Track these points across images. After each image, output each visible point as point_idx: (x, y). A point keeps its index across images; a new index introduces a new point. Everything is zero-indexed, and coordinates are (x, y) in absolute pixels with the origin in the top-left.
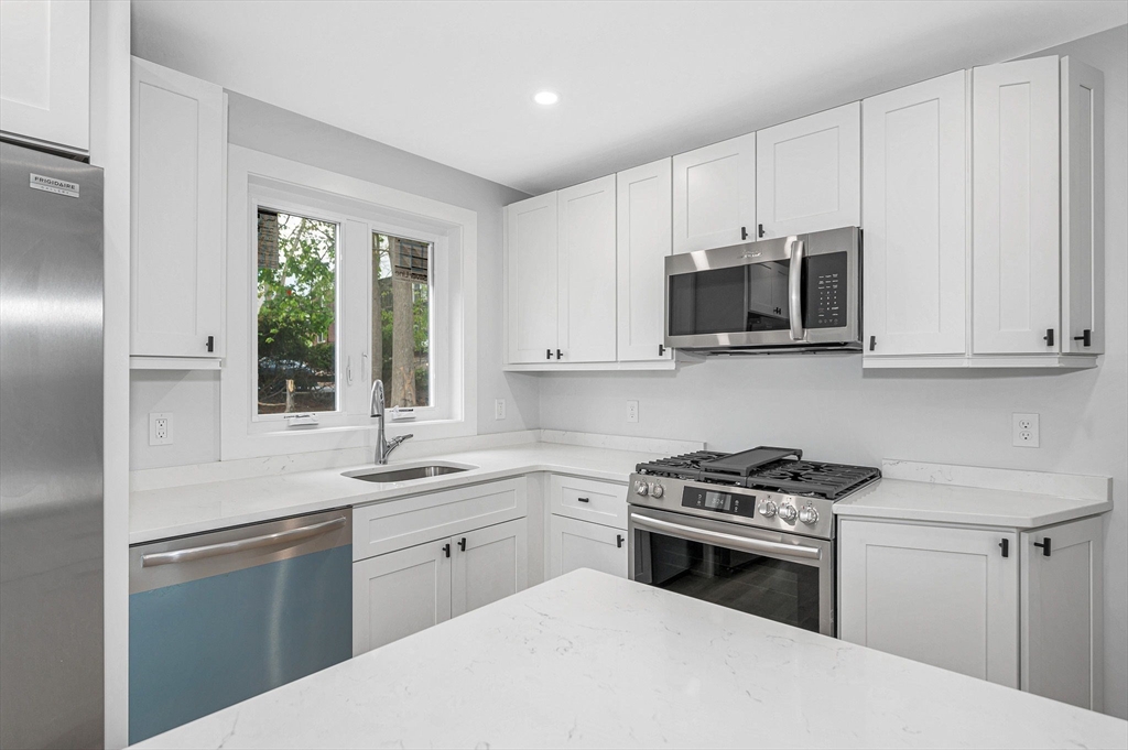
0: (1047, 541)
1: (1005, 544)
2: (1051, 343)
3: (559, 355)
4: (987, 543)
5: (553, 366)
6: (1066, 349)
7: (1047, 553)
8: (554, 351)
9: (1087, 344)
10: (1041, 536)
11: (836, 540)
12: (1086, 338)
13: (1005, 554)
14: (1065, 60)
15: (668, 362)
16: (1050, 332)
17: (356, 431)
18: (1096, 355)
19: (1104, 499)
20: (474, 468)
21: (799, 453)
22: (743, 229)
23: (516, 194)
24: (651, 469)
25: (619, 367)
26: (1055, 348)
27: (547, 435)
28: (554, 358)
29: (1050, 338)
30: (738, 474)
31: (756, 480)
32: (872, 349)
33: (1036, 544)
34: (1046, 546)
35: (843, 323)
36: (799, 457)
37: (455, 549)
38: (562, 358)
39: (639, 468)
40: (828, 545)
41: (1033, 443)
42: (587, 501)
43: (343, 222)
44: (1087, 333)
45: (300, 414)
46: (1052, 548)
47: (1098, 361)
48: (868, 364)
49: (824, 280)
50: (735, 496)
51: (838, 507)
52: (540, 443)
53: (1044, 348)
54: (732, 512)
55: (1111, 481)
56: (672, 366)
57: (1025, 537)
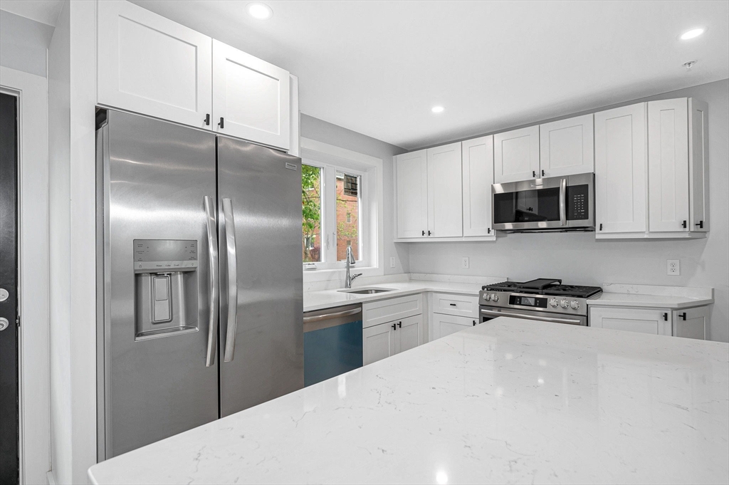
0: (685, 314)
1: (666, 316)
2: (685, 227)
3: (429, 233)
4: (657, 316)
5: (426, 239)
6: (692, 230)
7: (685, 319)
8: (426, 232)
9: (701, 227)
10: (681, 312)
11: (587, 317)
12: (701, 224)
13: (666, 319)
14: (690, 99)
15: (492, 236)
16: (685, 222)
17: (335, 272)
18: (705, 232)
19: (710, 298)
20: (395, 290)
21: (560, 281)
22: (534, 172)
23: (401, 150)
24: (492, 288)
25: (464, 240)
26: (687, 229)
27: (414, 276)
28: (426, 235)
29: (684, 225)
30: (537, 289)
31: (545, 291)
32: (601, 230)
33: (680, 316)
34: (684, 316)
35: (586, 217)
36: (560, 283)
37: (397, 327)
38: (431, 235)
39: (483, 288)
40: (585, 318)
41: (677, 273)
42: (455, 305)
43: (325, 166)
44: (701, 222)
45: (311, 263)
46: (687, 318)
47: (707, 235)
48: (598, 237)
49: (577, 197)
50: (536, 299)
51: (589, 301)
52: (411, 280)
53: (682, 229)
54: (536, 306)
55: (713, 290)
56: (494, 239)
57: (675, 312)
